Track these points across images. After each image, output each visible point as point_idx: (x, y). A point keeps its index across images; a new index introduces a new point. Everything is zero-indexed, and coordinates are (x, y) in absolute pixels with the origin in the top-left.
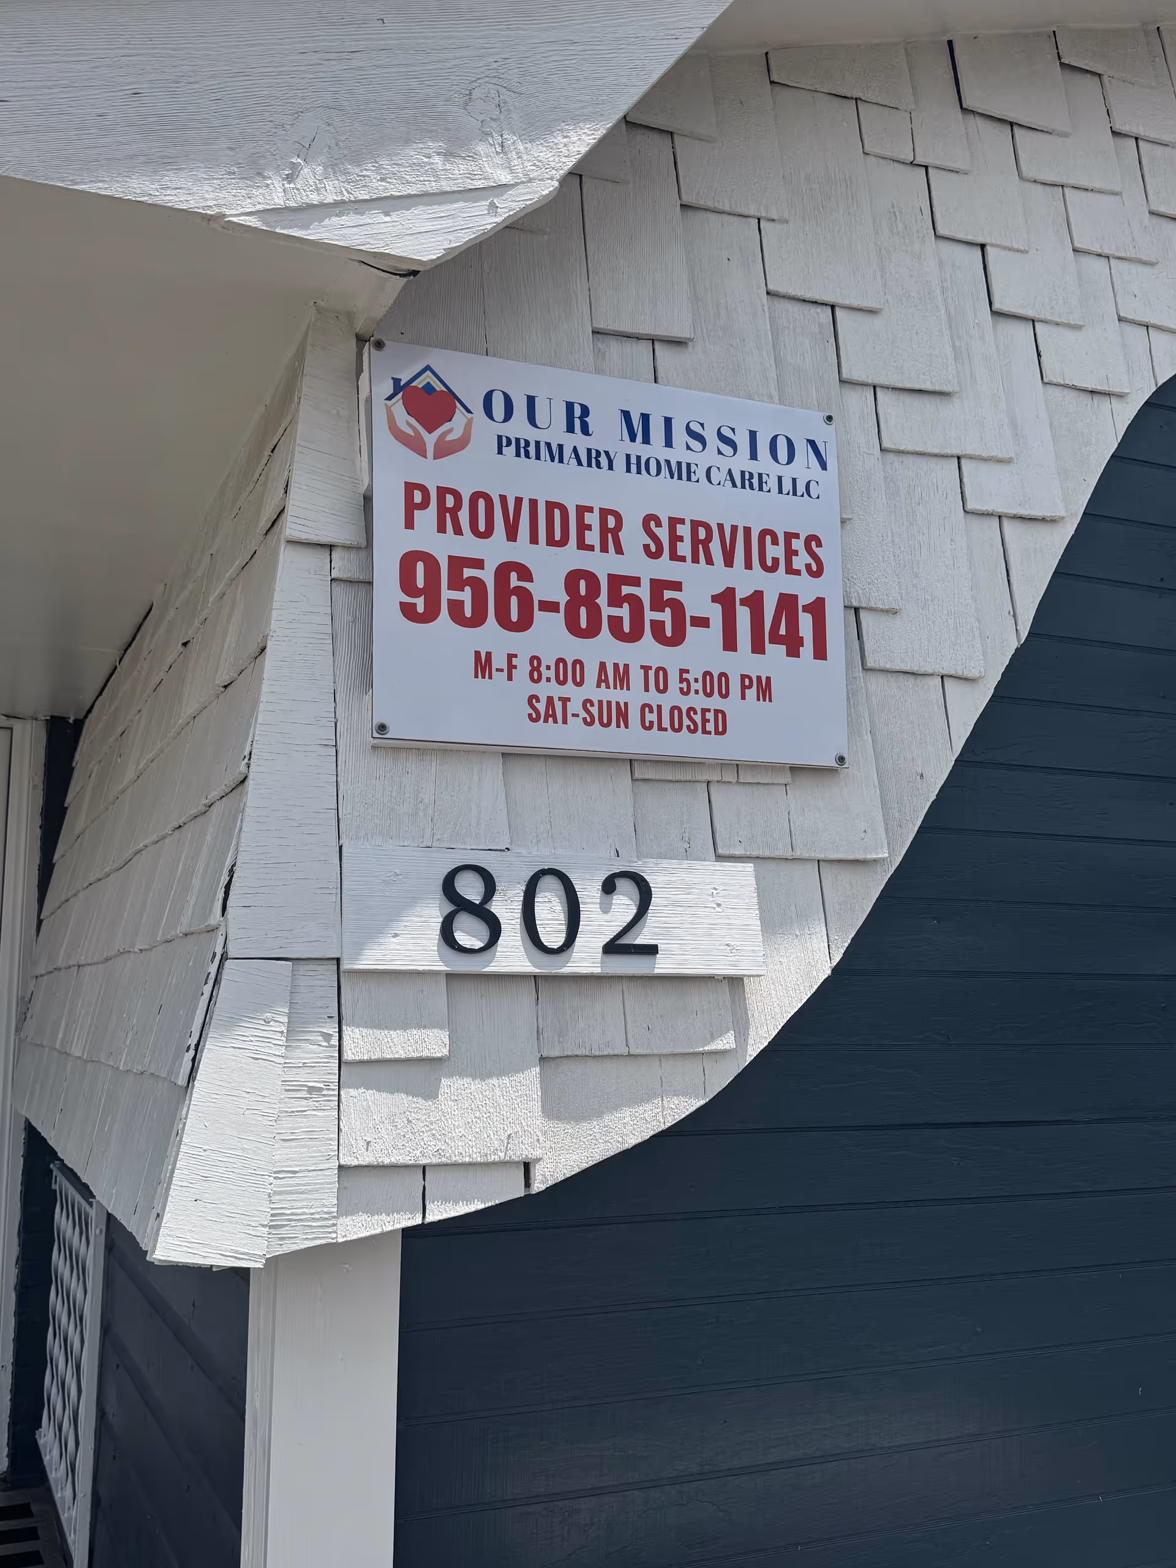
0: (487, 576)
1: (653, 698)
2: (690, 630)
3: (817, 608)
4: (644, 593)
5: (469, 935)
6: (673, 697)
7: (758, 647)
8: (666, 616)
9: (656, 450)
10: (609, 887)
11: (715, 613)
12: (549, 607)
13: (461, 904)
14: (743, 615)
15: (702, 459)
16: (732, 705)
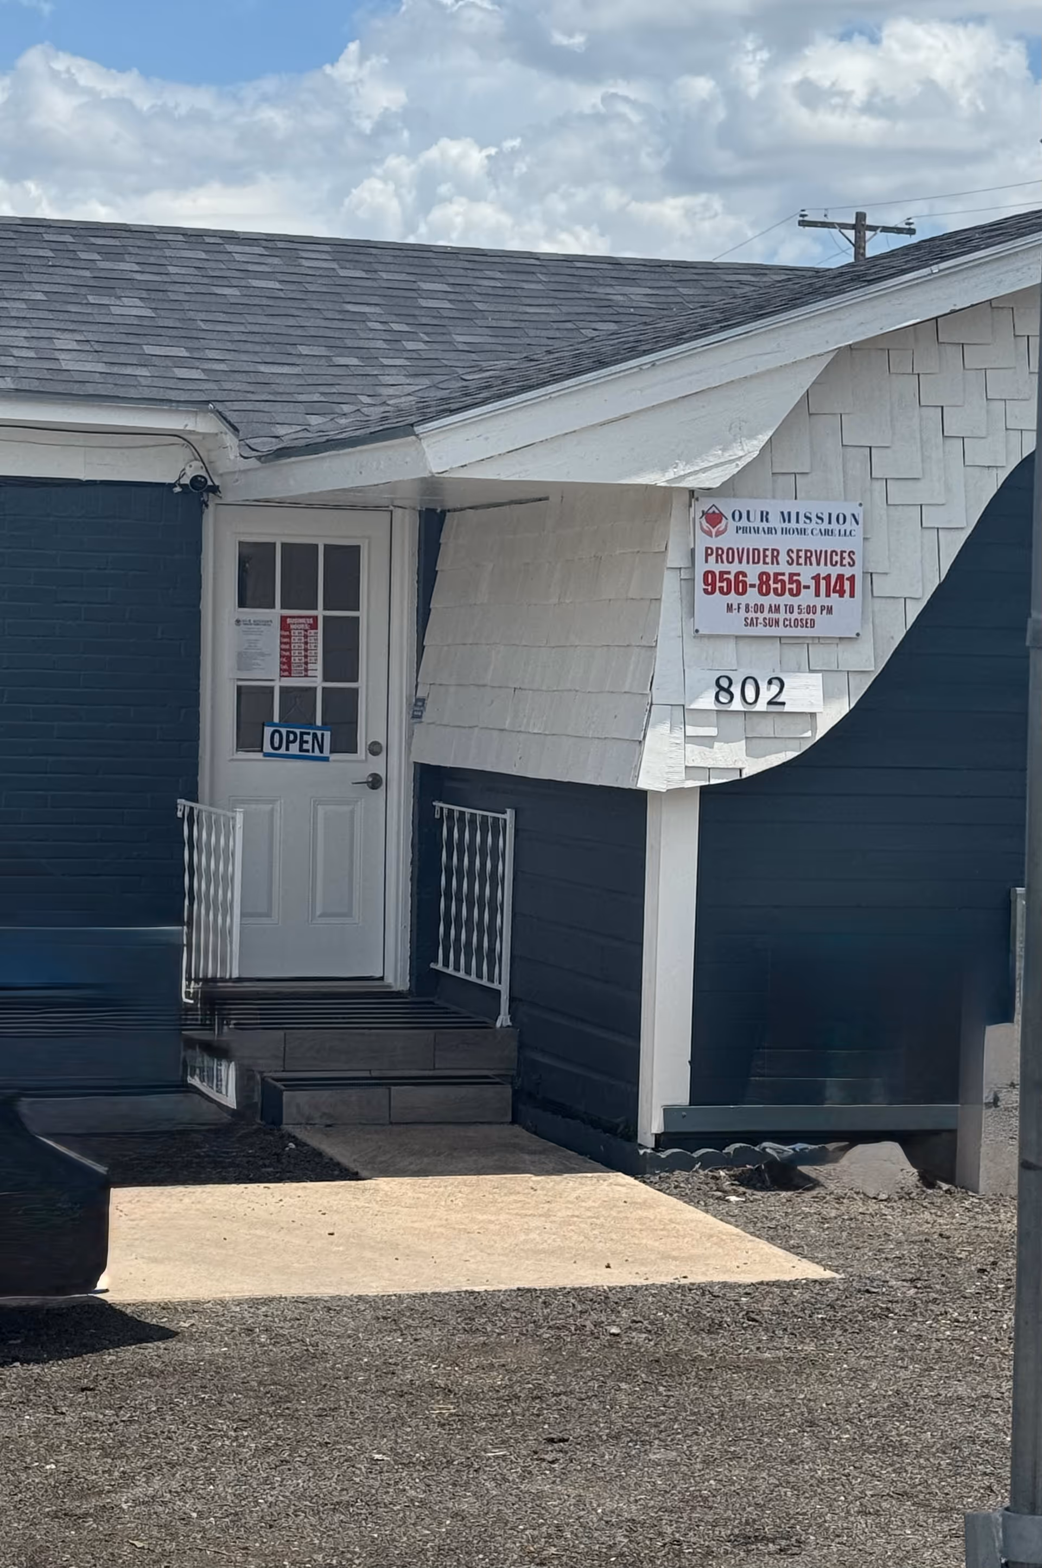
0: (732, 577)
1: (788, 616)
2: (803, 590)
3: (852, 579)
4: (786, 578)
5: (724, 698)
6: (796, 615)
7: (828, 595)
8: (794, 586)
9: (793, 525)
10: (770, 682)
11: (812, 584)
12: (752, 586)
13: (721, 688)
14: (823, 583)
15: (809, 527)
16: (817, 617)
